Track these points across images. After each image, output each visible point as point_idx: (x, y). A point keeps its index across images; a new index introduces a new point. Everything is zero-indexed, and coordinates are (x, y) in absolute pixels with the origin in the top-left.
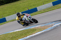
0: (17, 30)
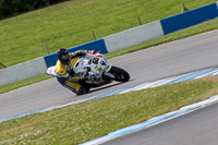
0: (146, 86)
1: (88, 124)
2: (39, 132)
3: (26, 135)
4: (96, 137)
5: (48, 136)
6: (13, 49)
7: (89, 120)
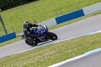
1: (75, 49)
2: (53, 53)
3: (47, 54)
4: (79, 55)
5: (57, 54)
6: (41, 15)
7: (76, 47)
